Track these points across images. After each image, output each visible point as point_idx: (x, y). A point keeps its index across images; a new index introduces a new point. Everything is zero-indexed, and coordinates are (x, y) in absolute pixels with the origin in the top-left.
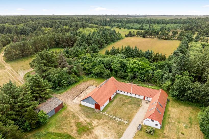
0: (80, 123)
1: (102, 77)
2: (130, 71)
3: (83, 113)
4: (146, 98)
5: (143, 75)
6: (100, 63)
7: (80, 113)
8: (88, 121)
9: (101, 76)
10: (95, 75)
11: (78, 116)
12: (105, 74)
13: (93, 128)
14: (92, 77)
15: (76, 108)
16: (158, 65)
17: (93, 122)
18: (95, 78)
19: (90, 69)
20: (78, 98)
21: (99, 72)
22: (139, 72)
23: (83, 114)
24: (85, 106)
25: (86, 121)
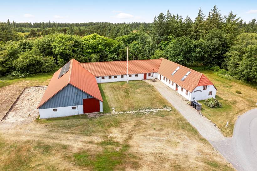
0: (82, 155)
1: (40, 72)
2: (91, 51)
3: (64, 131)
4: (147, 75)
5: (114, 54)
6: (24, 48)
7: (54, 134)
8: (97, 139)
9: (37, 71)
10: (22, 73)
11: (57, 142)
12: (47, 65)
13: (127, 146)
14: (17, 77)
15: (31, 130)
16: (125, 40)
17: (111, 135)
18: (25, 77)
19: (7, 61)
20: (14, 113)
21: (34, 62)
22: (107, 49)
23: (67, 133)
24: (53, 118)
25: (91, 142)
